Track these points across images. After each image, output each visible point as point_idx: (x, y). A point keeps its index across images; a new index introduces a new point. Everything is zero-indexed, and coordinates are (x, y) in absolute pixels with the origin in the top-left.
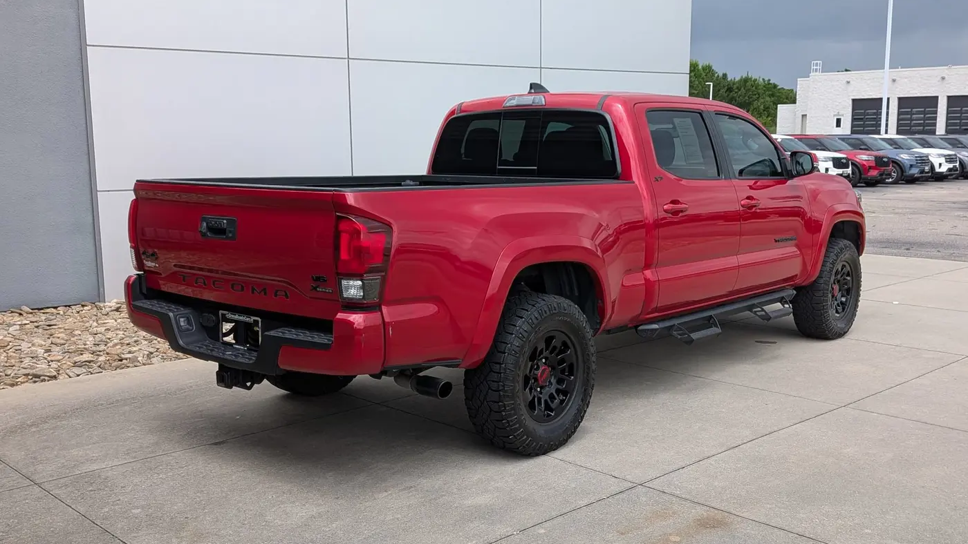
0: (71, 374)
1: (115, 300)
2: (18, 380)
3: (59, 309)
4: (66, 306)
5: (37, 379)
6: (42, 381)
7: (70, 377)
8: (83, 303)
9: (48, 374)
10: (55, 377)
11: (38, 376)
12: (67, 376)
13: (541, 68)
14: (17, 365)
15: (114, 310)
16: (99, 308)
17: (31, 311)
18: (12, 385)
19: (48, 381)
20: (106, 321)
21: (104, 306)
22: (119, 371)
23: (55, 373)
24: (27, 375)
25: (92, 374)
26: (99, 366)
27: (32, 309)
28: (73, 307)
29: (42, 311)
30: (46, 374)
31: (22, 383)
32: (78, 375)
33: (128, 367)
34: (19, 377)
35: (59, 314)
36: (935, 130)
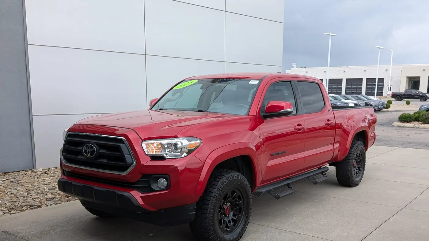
0: (48, 205)
1: (41, 168)
2: (23, 208)
3: (14, 173)
4: (18, 171)
5: (32, 208)
6: (35, 208)
7: (48, 206)
8: (26, 170)
9: (37, 205)
10: (40, 206)
11: (32, 206)
12: (46, 206)
13: (225, 62)
14: (18, 200)
15: (44, 173)
16: (35, 172)
17: (2, 174)
18: (21, 211)
19: (38, 208)
20: (45, 178)
21: (37, 171)
22: (69, 202)
23: (40, 204)
24: (27, 205)
25: (57, 204)
26: (59, 200)
27: (2, 173)
28: (22, 172)
29: (7, 174)
30: (36, 205)
31: (26, 209)
32: (51, 205)
33: (73, 200)
34: (23, 207)
35: (15, 175)
36: (341, 92)
